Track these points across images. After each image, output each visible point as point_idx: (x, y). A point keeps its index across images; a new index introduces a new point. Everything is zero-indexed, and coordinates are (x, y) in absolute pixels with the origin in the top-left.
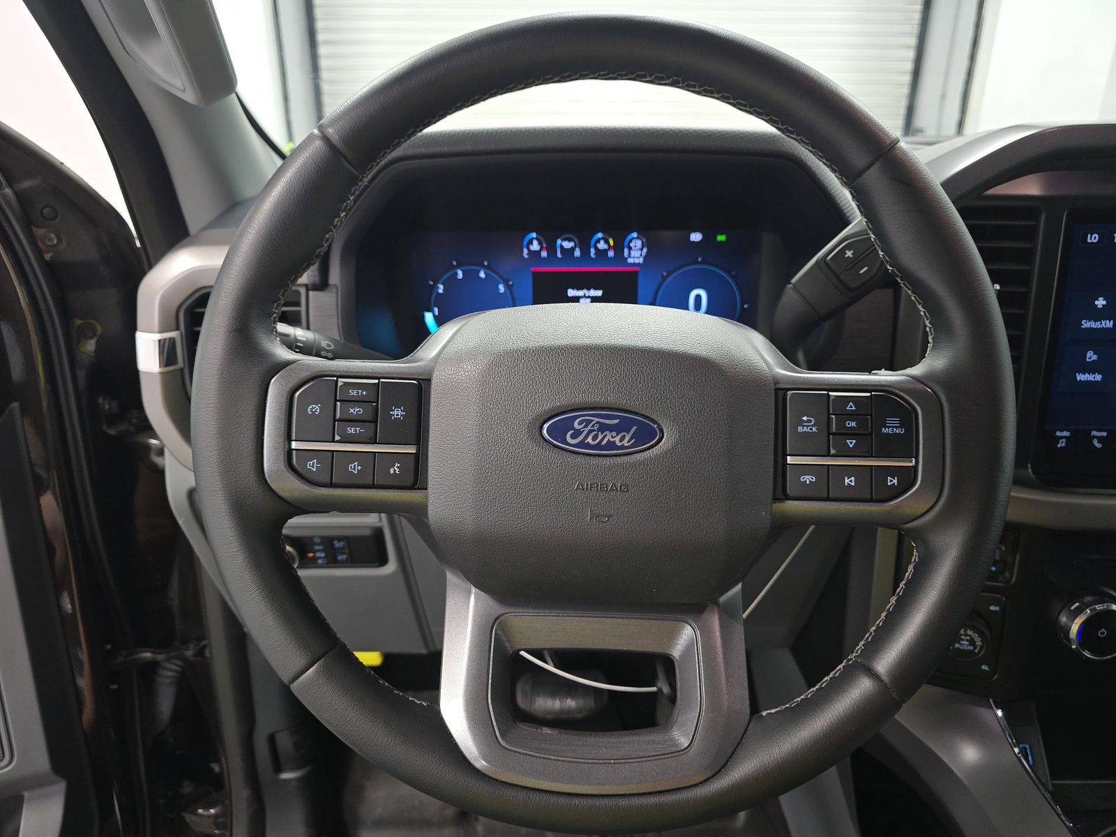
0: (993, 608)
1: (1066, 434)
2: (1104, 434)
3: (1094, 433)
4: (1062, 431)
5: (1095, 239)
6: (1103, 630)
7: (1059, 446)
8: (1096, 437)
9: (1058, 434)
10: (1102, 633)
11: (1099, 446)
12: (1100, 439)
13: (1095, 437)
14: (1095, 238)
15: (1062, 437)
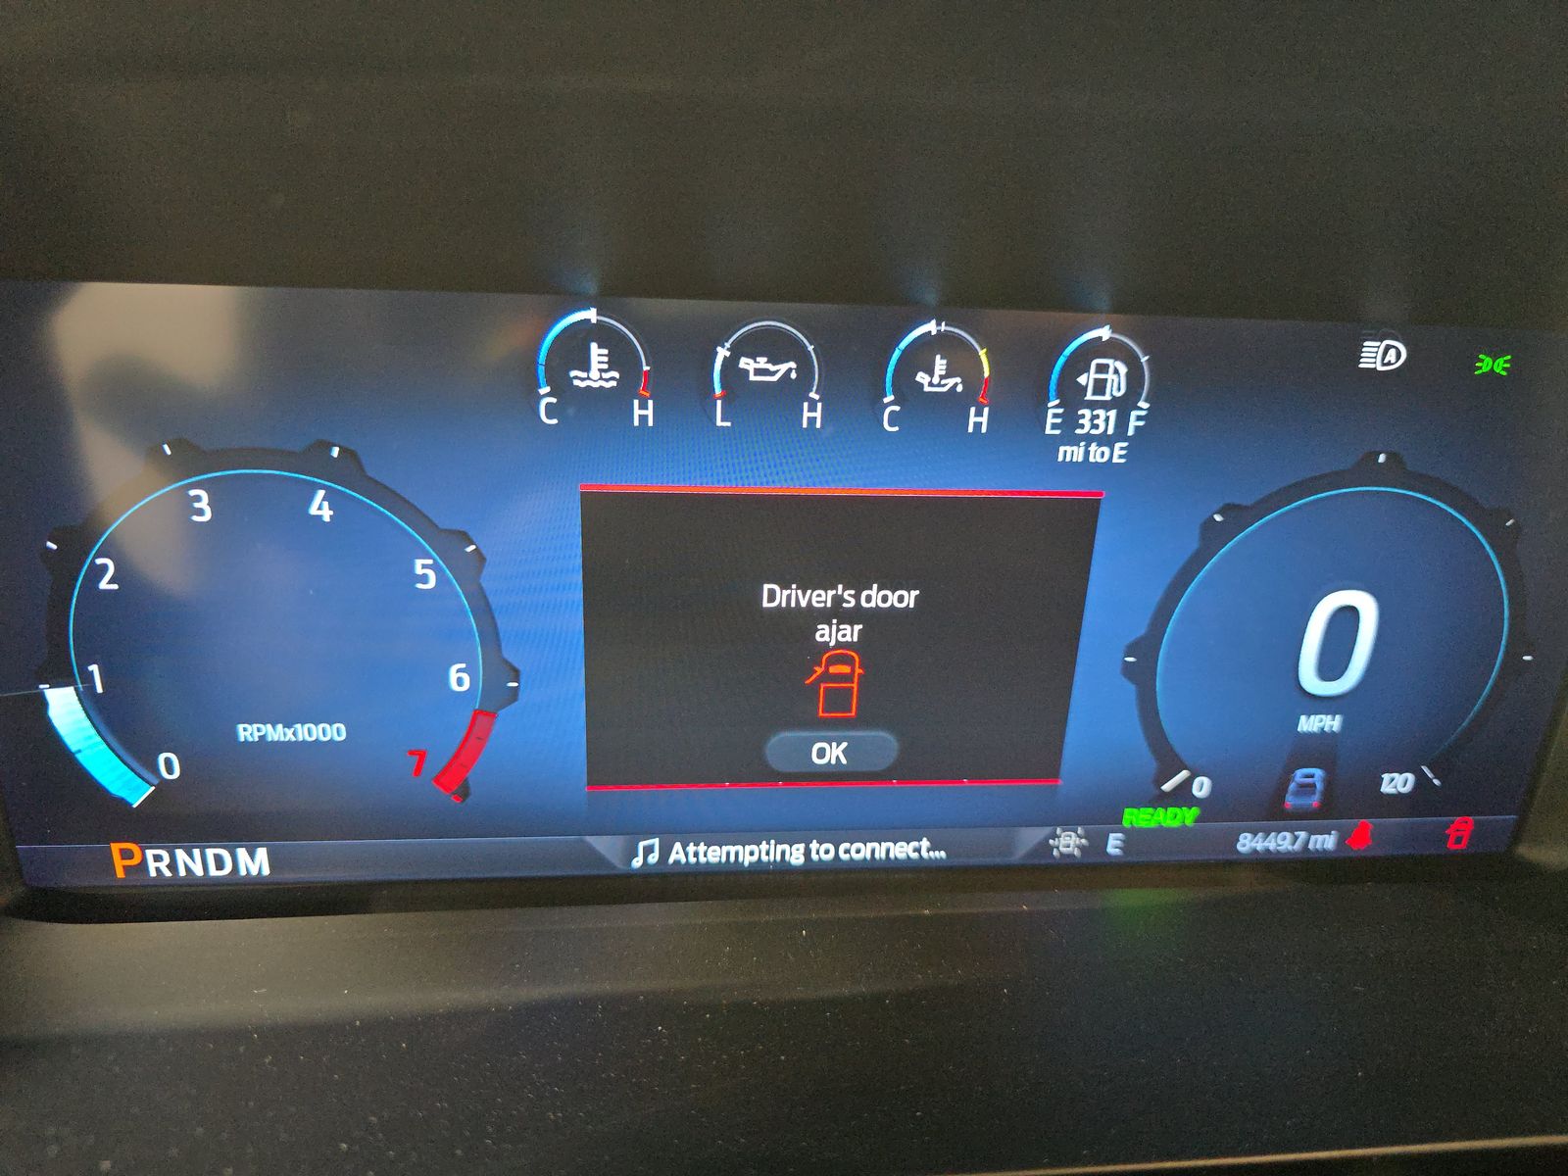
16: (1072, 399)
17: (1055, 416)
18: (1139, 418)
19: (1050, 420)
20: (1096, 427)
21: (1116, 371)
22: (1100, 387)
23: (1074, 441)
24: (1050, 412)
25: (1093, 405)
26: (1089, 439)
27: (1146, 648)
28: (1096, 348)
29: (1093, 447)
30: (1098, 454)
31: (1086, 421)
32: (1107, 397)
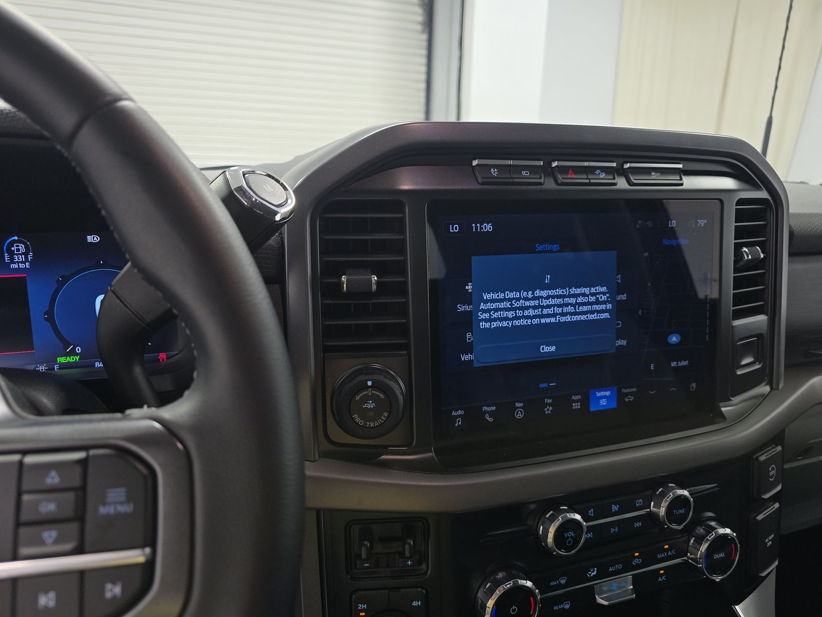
0: (415, 604)
1: (460, 412)
2: (494, 408)
3: (485, 408)
4: (456, 410)
5: (456, 229)
6: (514, 607)
7: (456, 425)
8: (488, 412)
9: (454, 413)
10: (514, 611)
11: (490, 420)
12: (491, 414)
13: (486, 412)
14: (456, 227)
15: (458, 416)
16: (11, 254)
17: (7, 257)
18: (30, 257)
19: (6, 259)
20: (20, 259)
21: (21, 246)
22: (18, 250)
23: (15, 263)
24: (6, 257)
25: (17, 255)
26: (18, 262)
27: (50, 313)
28: (14, 241)
29: (20, 264)
30: (21, 266)
31: (16, 258)
32: (21, 252)
